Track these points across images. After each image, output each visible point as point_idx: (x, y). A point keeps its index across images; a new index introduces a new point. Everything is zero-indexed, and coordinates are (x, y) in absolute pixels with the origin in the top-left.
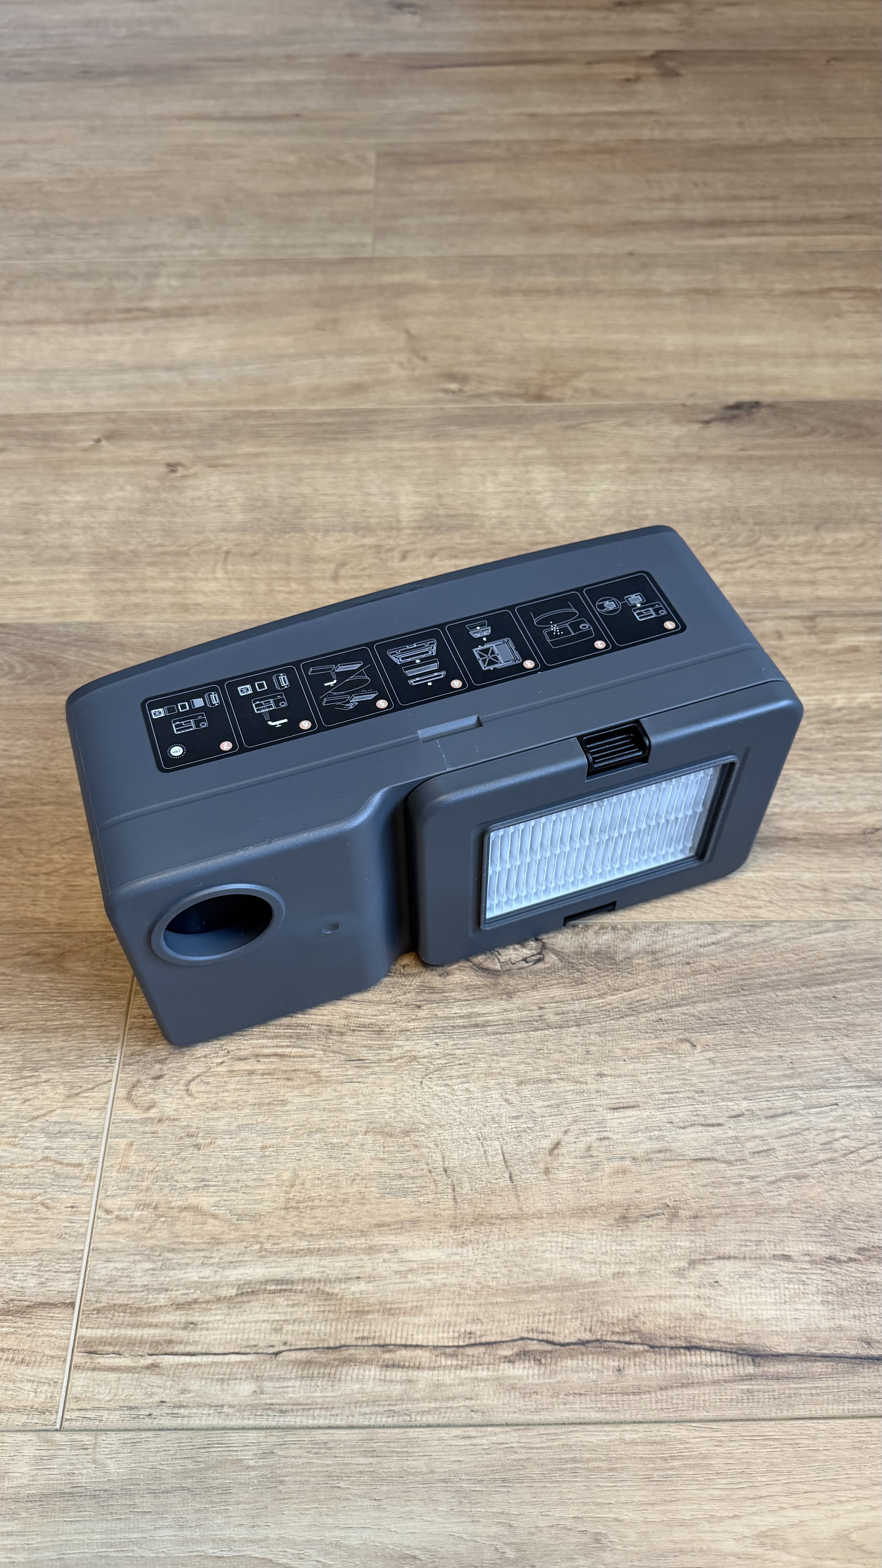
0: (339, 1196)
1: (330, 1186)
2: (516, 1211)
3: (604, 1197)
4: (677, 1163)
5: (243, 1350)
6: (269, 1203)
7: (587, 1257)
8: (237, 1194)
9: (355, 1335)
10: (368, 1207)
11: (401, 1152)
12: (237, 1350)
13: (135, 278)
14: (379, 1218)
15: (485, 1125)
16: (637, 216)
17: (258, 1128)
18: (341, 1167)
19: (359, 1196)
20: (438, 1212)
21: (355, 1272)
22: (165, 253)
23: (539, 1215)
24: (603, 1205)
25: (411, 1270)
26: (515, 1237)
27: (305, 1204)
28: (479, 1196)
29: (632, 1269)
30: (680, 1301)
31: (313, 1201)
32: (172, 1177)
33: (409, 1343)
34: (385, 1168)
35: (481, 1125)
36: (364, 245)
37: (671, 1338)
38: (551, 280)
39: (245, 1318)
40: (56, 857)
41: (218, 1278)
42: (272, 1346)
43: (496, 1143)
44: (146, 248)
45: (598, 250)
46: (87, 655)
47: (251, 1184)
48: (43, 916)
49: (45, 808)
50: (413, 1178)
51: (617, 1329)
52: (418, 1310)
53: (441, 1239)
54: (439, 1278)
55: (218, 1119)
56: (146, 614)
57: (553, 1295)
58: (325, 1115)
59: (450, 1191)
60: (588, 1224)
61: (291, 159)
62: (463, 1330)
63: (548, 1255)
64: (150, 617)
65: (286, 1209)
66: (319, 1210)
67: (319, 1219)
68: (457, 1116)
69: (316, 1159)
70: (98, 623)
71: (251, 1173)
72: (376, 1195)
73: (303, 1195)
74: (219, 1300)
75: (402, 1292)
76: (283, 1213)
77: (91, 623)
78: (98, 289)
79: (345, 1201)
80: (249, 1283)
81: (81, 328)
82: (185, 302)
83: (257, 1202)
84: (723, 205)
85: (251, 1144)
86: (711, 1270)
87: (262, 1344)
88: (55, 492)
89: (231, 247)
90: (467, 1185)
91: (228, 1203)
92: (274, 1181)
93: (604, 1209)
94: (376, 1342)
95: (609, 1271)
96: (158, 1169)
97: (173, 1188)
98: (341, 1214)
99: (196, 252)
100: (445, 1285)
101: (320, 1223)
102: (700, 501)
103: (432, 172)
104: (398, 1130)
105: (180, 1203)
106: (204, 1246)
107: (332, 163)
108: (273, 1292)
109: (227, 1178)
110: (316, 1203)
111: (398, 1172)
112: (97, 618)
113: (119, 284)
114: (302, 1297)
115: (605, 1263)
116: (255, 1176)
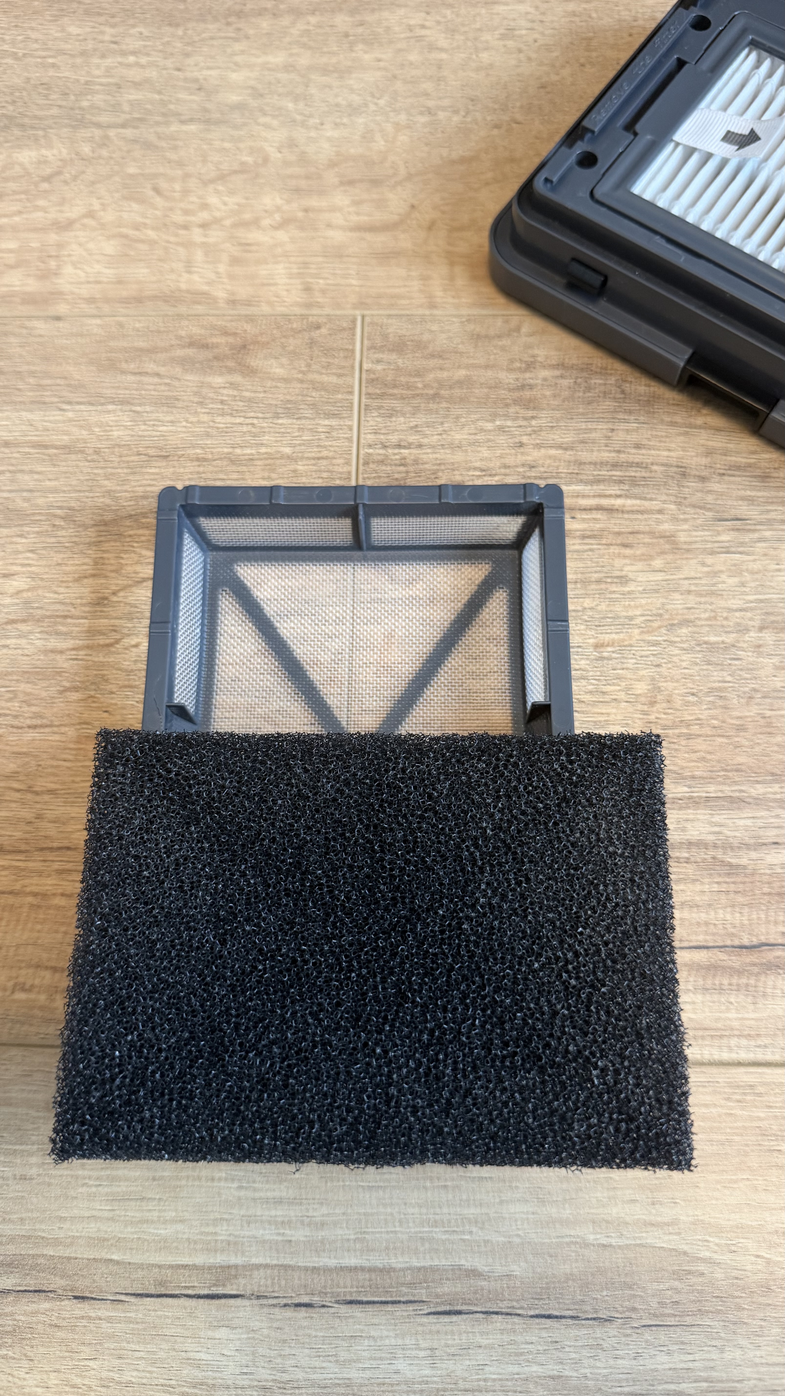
9: (780, 929)
18: (729, 678)
21: (771, 835)
48: (205, 288)
49: (185, 128)
58: (692, 600)
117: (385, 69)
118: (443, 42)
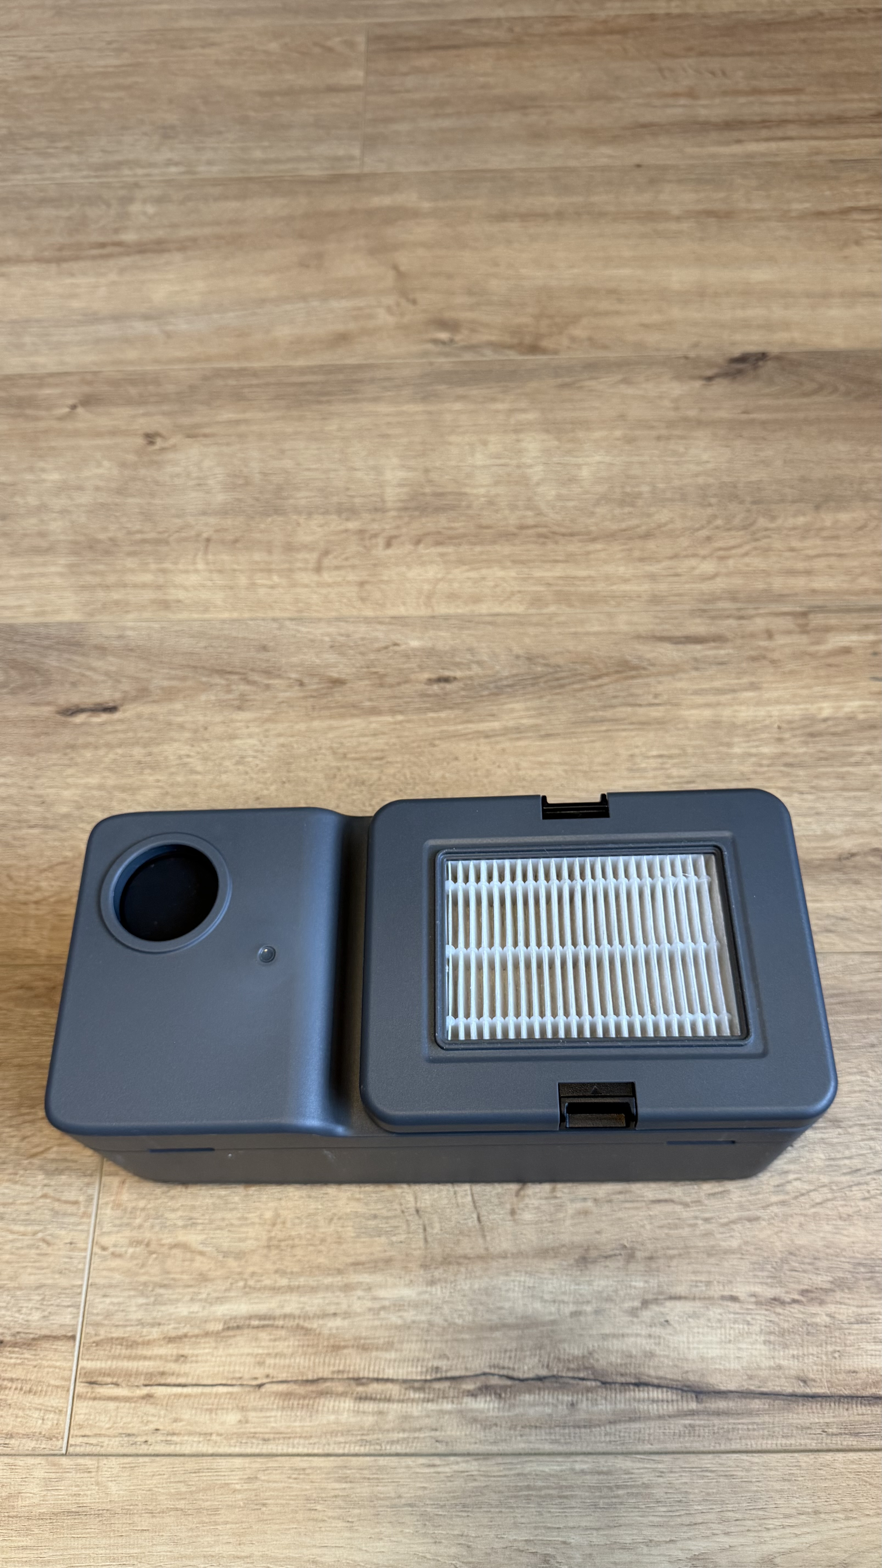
0: (317, 1235)
1: (308, 1225)
2: (482, 1251)
3: (566, 1238)
4: (635, 1205)
5: (229, 1382)
6: (252, 1242)
7: (547, 1297)
8: (222, 1232)
9: (331, 1368)
10: (344, 1246)
11: (376, 1192)
12: (224, 1382)
13: (108, 205)
14: (355, 1257)
16: (648, 116)
18: (320, 1208)
19: (336, 1236)
20: (410, 1251)
21: (332, 1309)
22: (140, 171)
23: (504, 1256)
24: (564, 1246)
25: (383, 1308)
26: (481, 1277)
27: (286, 1243)
28: (448, 1237)
29: (588, 1308)
30: (632, 1339)
31: (293, 1240)
32: (163, 1214)
33: (381, 1376)
34: (360, 1210)
36: (351, 158)
37: (622, 1375)
38: (551, 201)
39: (231, 1351)
40: (44, 884)
41: (206, 1313)
42: (256, 1378)
44: (119, 165)
45: (604, 161)
46: (70, 660)
47: (236, 1222)
48: (33, 947)
50: (387, 1218)
51: (572, 1366)
52: (389, 1346)
53: (412, 1277)
54: (410, 1315)
56: (127, 612)
57: (514, 1333)
59: (421, 1231)
60: (550, 1264)
61: (274, 46)
62: (430, 1364)
63: (511, 1294)
64: (131, 616)
65: (269, 1247)
66: (299, 1249)
67: (299, 1257)
69: (295, 1199)
70: (78, 624)
71: (235, 1212)
72: (353, 1235)
73: (284, 1233)
74: (207, 1334)
75: (375, 1328)
76: (265, 1251)
77: (72, 623)
78: (70, 218)
79: (323, 1241)
80: (235, 1318)
81: (53, 268)
82: (160, 233)
83: (241, 1240)
84: (742, 100)
86: (662, 1309)
87: (246, 1376)
88: (31, 469)
89: (209, 163)
90: (437, 1226)
91: (214, 1241)
92: (257, 1220)
93: (564, 1249)
94: (351, 1375)
95: (568, 1309)
96: (149, 1205)
97: (163, 1227)
98: (319, 1252)
99: (173, 169)
100: (414, 1322)
101: (299, 1261)
102: (697, 475)
103: (425, 61)
105: (170, 1240)
106: (192, 1283)
107: (317, 50)
108: (258, 1327)
109: (213, 1216)
110: (297, 1241)
111: (373, 1213)
112: (77, 617)
113: (92, 212)
114: (283, 1333)
115: (564, 1302)
116: (239, 1215)
117: (162, 787)
118: (199, 768)
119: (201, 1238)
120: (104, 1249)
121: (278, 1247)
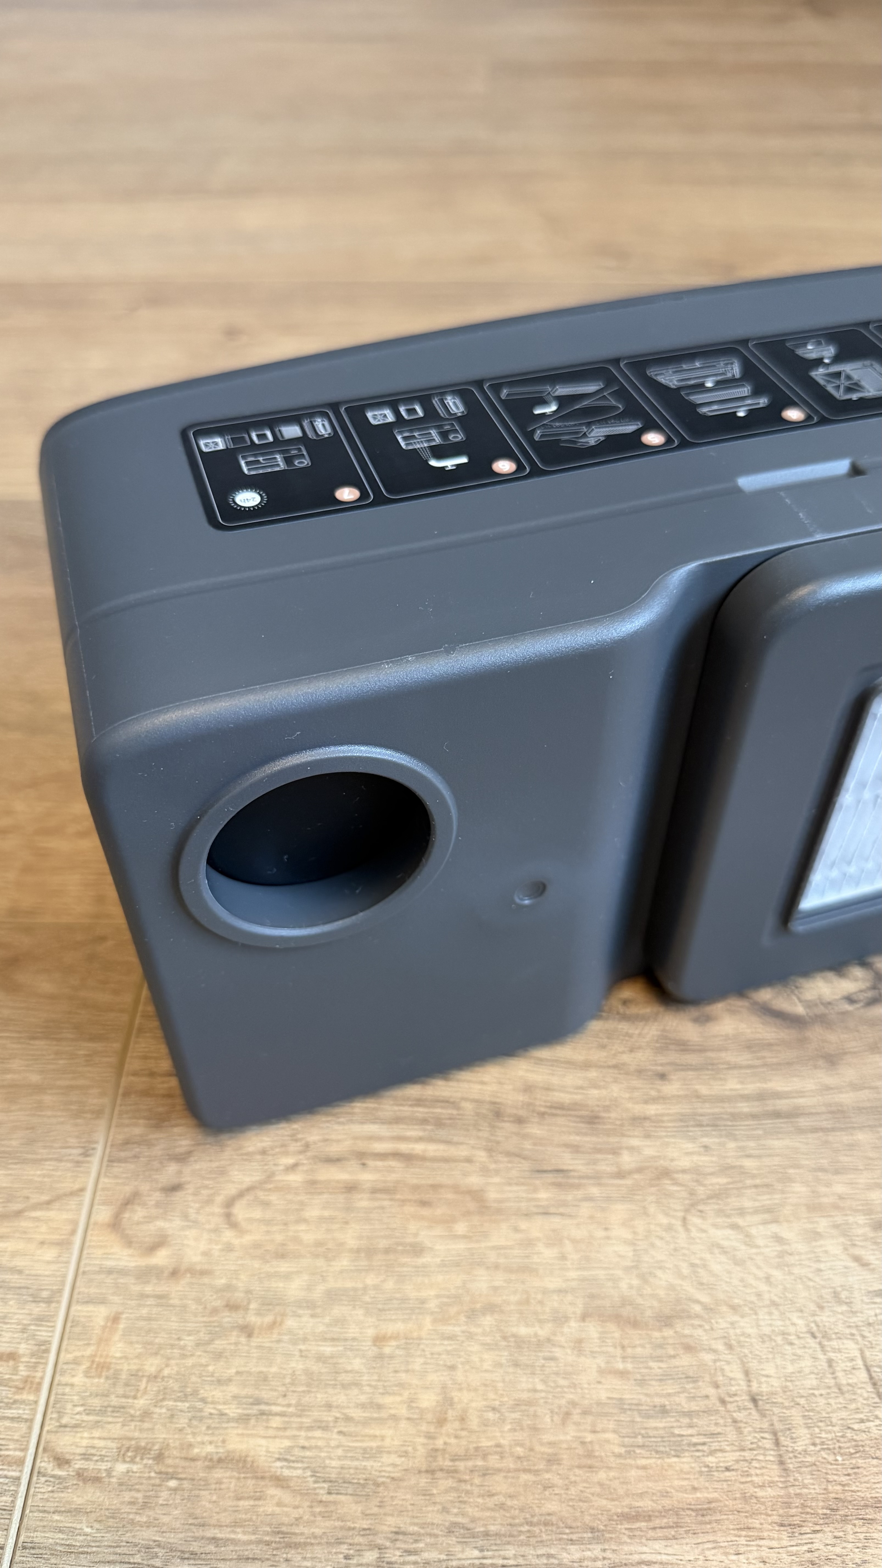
0: (538, 1448)
1: (518, 1426)
6: (394, 1459)
8: (326, 1435)
10: (602, 1475)
11: (659, 1359)
14: (627, 1502)
15: (821, 1308)
17: (367, 1299)
19: (580, 1451)
20: (751, 1490)
27: (470, 1464)
28: (831, 1458)
31: (485, 1457)
32: (195, 1393)
34: (630, 1392)
35: (813, 1307)
43: (850, 1344)
47: (357, 1413)
50: (689, 1414)
53: (764, 1553)
55: (287, 1277)
59: (768, 1444)
65: (431, 1472)
66: (498, 1478)
67: (502, 1499)
68: (763, 1287)
69: (486, 1366)
71: (355, 1391)
72: (618, 1450)
73: (464, 1442)
76: (424, 1481)
83: (369, 1455)
85: (353, 1331)
90: (803, 1433)
91: (308, 1453)
92: (403, 1411)
96: (166, 1372)
97: (197, 1416)
98: (545, 1488)
101: (502, 1506)
104: (649, 1313)
105: (210, 1449)
109: (306, 1399)
110: (494, 1461)
111: (658, 1401)
116: (363, 1398)
119: (279, 1445)
120: (61, 1461)
121: (452, 1472)
